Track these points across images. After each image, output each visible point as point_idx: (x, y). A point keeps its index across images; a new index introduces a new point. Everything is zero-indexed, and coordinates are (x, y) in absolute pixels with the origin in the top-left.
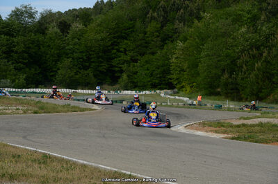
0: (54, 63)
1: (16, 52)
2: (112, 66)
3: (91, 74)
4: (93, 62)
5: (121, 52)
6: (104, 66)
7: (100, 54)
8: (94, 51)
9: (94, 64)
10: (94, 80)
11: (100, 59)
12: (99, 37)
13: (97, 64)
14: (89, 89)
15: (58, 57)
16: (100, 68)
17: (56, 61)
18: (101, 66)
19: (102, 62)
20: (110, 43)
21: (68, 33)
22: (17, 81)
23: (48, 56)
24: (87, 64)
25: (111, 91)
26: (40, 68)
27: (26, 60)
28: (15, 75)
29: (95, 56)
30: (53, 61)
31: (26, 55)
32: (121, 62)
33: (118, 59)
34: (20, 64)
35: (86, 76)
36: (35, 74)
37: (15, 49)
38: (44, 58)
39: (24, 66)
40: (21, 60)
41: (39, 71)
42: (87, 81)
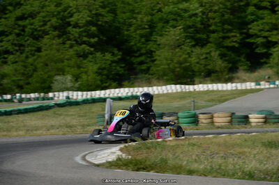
0: (143, 40)
1: (77, 25)
2: (249, 36)
3: (215, 54)
4: (213, 32)
5: (265, 8)
6: (235, 38)
7: (227, 16)
9: (215, 35)
10: (219, 64)
13: (221, 34)
14: (213, 82)
15: (150, 27)
16: (227, 43)
17: (148, 37)
18: (228, 37)
19: (229, 31)
22: (84, 77)
23: (132, 29)
24: (204, 36)
25: (262, 83)
26: (119, 50)
27: (93, 38)
28: (79, 67)
29: (217, 20)
30: (142, 36)
31: (93, 28)
32: (267, 28)
33: (260, 22)
34: (84, 46)
35: (207, 58)
36: (113, 62)
37: (73, 20)
38: (126, 33)
39: (92, 49)
40: (85, 39)
41: (119, 55)
42: (209, 67)
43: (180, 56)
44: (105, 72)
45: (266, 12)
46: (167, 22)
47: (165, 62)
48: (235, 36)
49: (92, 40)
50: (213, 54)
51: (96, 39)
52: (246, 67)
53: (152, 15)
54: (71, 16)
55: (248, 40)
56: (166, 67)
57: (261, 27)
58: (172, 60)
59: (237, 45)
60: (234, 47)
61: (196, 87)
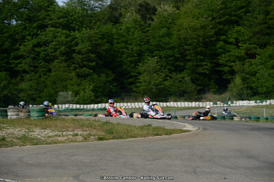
0: (133, 65)
1: (79, 53)
2: (218, 65)
3: (188, 79)
4: (189, 61)
5: (231, 43)
6: (207, 66)
7: (199, 49)
8: (190, 45)
9: (190, 63)
10: (191, 87)
11: (199, 57)
12: (197, 23)
13: (195, 63)
15: (139, 55)
16: (200, 70)
17: (136, 63)
18: (201, 66)
19: (201, 60)
20: (213, 31)
21: (153, 20)
22: (82, 93)
23: (124, 56)
24: (182, 64)
25: (218, 103)
26: (113, 73)
27: (92, 62)
28: (79, 85)
29: (191, 51)
30: (131, 62)
31: (92, 56)
32: (232, 59)
33: (228, 54)
34: (85, 69)
35: (180, 81)
36: (107, 82)
37: (77, 48)
38: (119, 59)
39: (91, 71)
40: (85, 63)
41: (112, 77)
42: (181, 89)
43: (156, 80)
44: (100, 90)
45: (232, 46)
46: (152, 52)
47: (143, 84)
48: (207, 65)
49: (91, 64)
50: (186, 79)
51: (94, 63)
52: (214, 90)
53: (141, 46)
54: (77, 45)
55: (217, 68)
56: (145, 88)
57: (227, 59)
58: (150, 83)
59: (208, 72)
60: (205, 73)
61: (168, 104)
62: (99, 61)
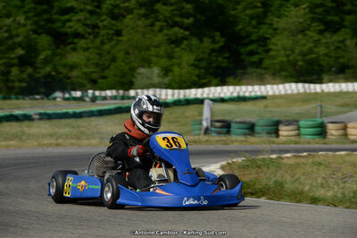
0: (254, 22)
3: (351, 43)
4: (349, 13)
14: (347, 80)
15: (264, 5)
17: (261, 19)
22: (176, 70)
23: (240, 7)
24: (337, 19)
26: (223, 35)
27: (188, 18)
28: (170, 57)
30: (252, 17)
31: (188, 7)
34: (176, 29)
35: (338, 48)
36: (213, 51)
38: (232, 12)
39: (187, 33)
40: (177, 19)
41: (221, 41)
42: (341, 61)
43: (304, 45)
44: (203, 64)
47: (282, 52)
49: (186, 21)
50: (348, 42)
51: (191, 20)
56: (285, 59)
58: (292, 50)
62: (199, 16)
